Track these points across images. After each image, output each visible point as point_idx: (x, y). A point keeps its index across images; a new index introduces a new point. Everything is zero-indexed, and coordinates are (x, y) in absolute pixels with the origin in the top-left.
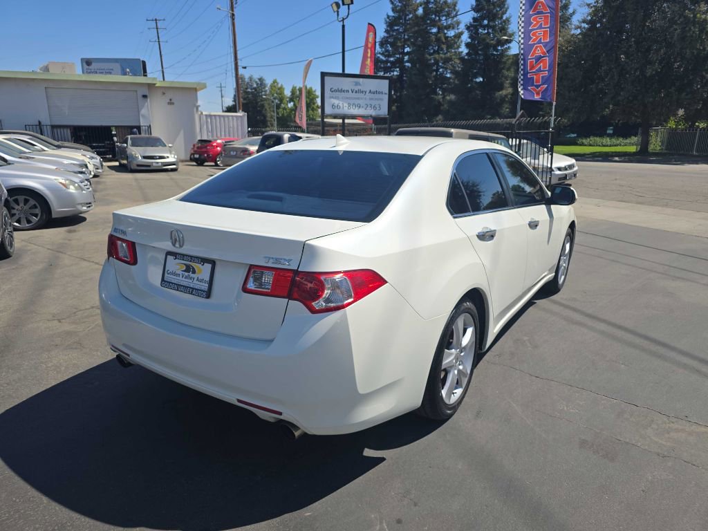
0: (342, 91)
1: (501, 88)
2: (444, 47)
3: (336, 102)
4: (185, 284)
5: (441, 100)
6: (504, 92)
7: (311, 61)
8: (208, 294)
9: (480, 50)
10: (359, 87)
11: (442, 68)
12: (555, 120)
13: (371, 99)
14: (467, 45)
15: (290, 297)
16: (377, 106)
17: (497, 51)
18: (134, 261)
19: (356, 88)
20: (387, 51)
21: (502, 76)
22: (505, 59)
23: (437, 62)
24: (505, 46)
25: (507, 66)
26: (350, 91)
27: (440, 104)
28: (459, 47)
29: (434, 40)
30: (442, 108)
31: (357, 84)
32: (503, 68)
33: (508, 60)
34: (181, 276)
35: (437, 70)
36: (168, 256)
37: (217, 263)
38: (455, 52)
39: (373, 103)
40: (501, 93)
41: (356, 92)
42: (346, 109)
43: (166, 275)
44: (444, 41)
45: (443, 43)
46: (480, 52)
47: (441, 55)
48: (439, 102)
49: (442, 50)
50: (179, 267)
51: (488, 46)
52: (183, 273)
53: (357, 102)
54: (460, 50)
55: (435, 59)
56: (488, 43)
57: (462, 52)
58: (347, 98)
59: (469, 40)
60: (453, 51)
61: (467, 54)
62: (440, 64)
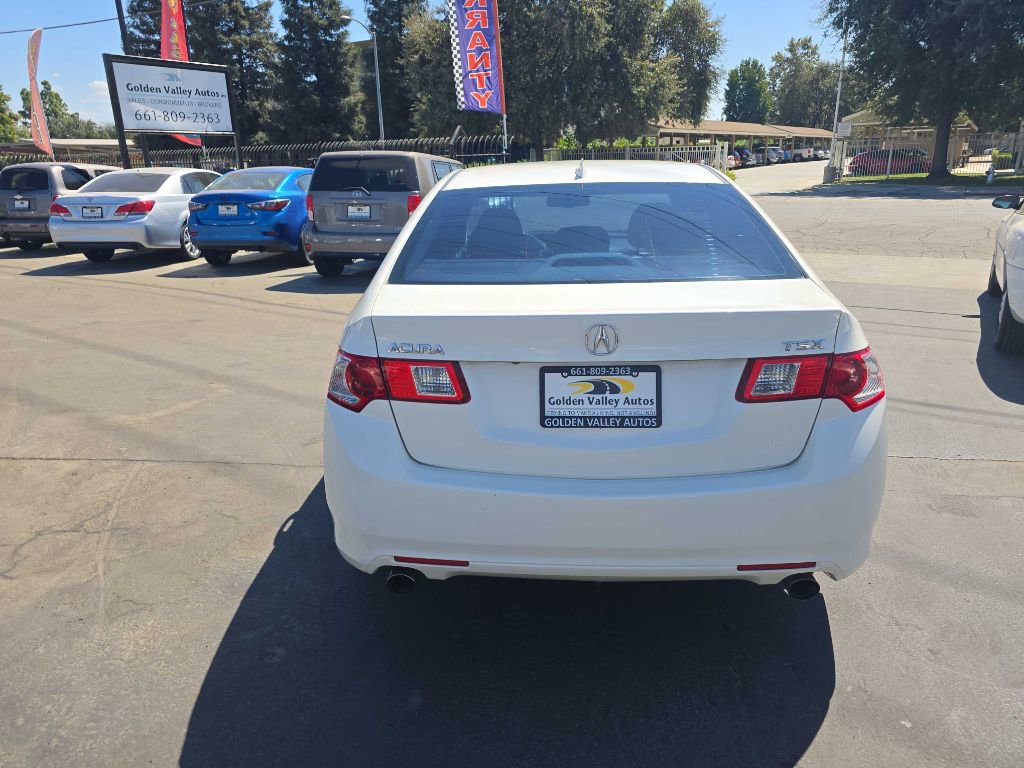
0: (147, 89)
1: (347, 92)
2: (246, 23)
3: (142, 108)
4: (598, 413)
5: (258, 108)
6: (351, 99)
7: (40, 32)
8: (658, 420)
9: (306, 32)
10: (178, 84)
11: (248, 57)
12: (508, 139)
13: (200, 104)
14: (285, 24)
15: (823, 394)
16: (214, 117)
17: (331, 36)
18: (464, 396)
19: (173, 85)
20: (144, 23)
21: (346, 75)
22: (344, 49)
23: (238, 48)
24: (341, 30)
25: (350, 59)
26: (163, 90)
27: (257, 115)
28: (269, 26)
29: (227, 11)
30: (261, 120)
31: (172, 78)
32: (344, 63)
33: (349, 50)
34: (586, 402)
35: (240, 61)
36: (547, 376)
37: (664, 368)
38: (264, 33)
39: (207, 111)
40: (347, 99)
41: (173, 92)
42: (161, 120)
43: (547, 406)
44: (243, 14)
45: (243, 18)
46: (305, 36)
47: (243, 37)
48: (255, 112)
49: (243, 27)
50: (579, 388)
51: (315, 27)
52: (591, 396)
53: (178, 109)
54: (273, 31)
55: (235, 42)
56: (316, 24)
57: (276, 35)
58: (160, 102)
59: (286, 16)
60: (261, 31)
61: (286, 37)
62: (244, 51)
